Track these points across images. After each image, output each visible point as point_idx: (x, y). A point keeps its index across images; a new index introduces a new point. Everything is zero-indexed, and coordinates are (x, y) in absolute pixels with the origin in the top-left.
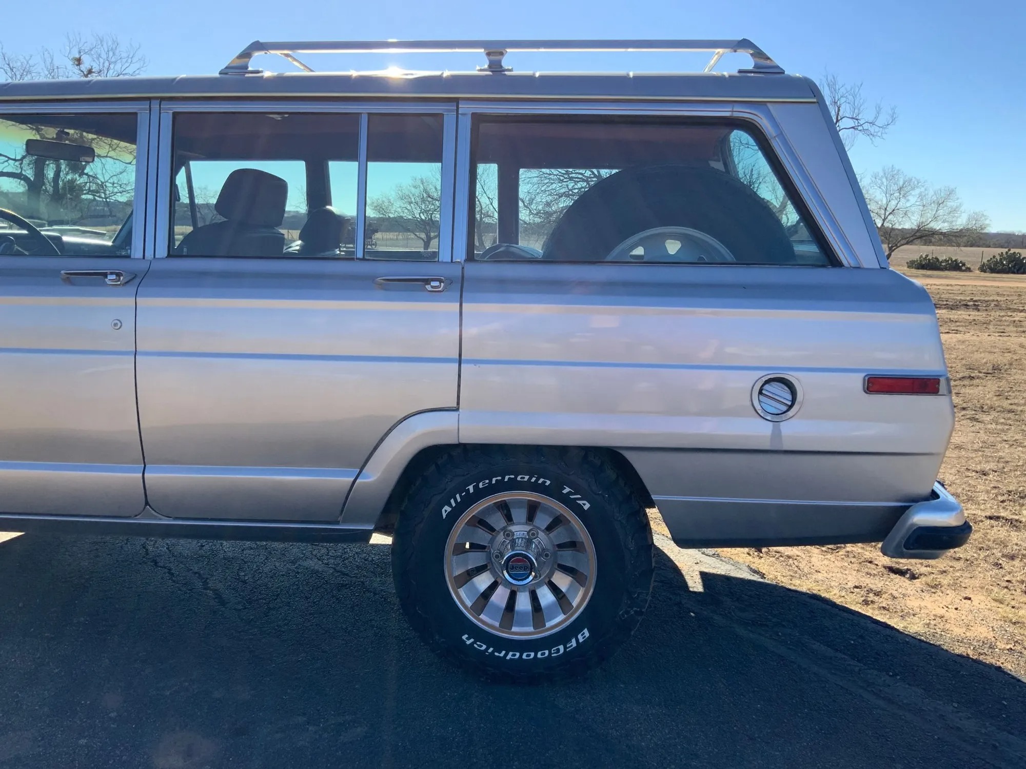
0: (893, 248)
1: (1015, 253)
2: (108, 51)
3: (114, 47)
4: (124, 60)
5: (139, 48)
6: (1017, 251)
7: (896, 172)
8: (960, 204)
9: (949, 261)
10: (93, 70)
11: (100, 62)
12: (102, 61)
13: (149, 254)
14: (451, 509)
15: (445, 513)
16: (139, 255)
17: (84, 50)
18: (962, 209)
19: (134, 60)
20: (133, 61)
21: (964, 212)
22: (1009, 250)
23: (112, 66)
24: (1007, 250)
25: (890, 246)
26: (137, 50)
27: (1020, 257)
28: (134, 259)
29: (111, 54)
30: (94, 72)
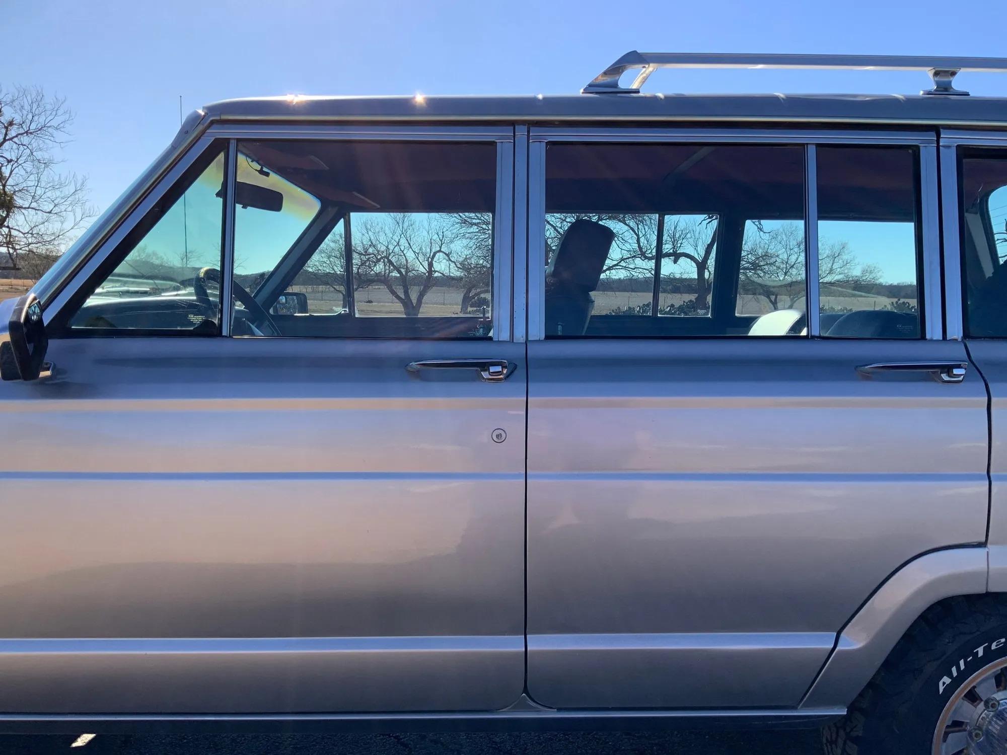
0: (795, 299)
1: (904, 302)
2: (32, 103)
3: (39, 98)
4: (48, 113)
5: (65, 101)
6: (906, 300)
7: (794, 228)
8: (854, 257)
9: (844, 310)
10: (14, 123)
11: (23, 115)
12: (25, 112)
13: (520, 335)
14: (950, 680)
15: (943, 686)
16: (505, 336)
17: (5, 102)
18: (856, 261)
19: (60, 112)
20: (58, 114)
21: (858, 264)
22: (899, 300)
23: (36, 118)
24: (896, 300)
25: (792, 297)
26: (62, 103)
27: (909, 306)
28: (499, 341)
29: (35, 106)
30: (15, 124)
